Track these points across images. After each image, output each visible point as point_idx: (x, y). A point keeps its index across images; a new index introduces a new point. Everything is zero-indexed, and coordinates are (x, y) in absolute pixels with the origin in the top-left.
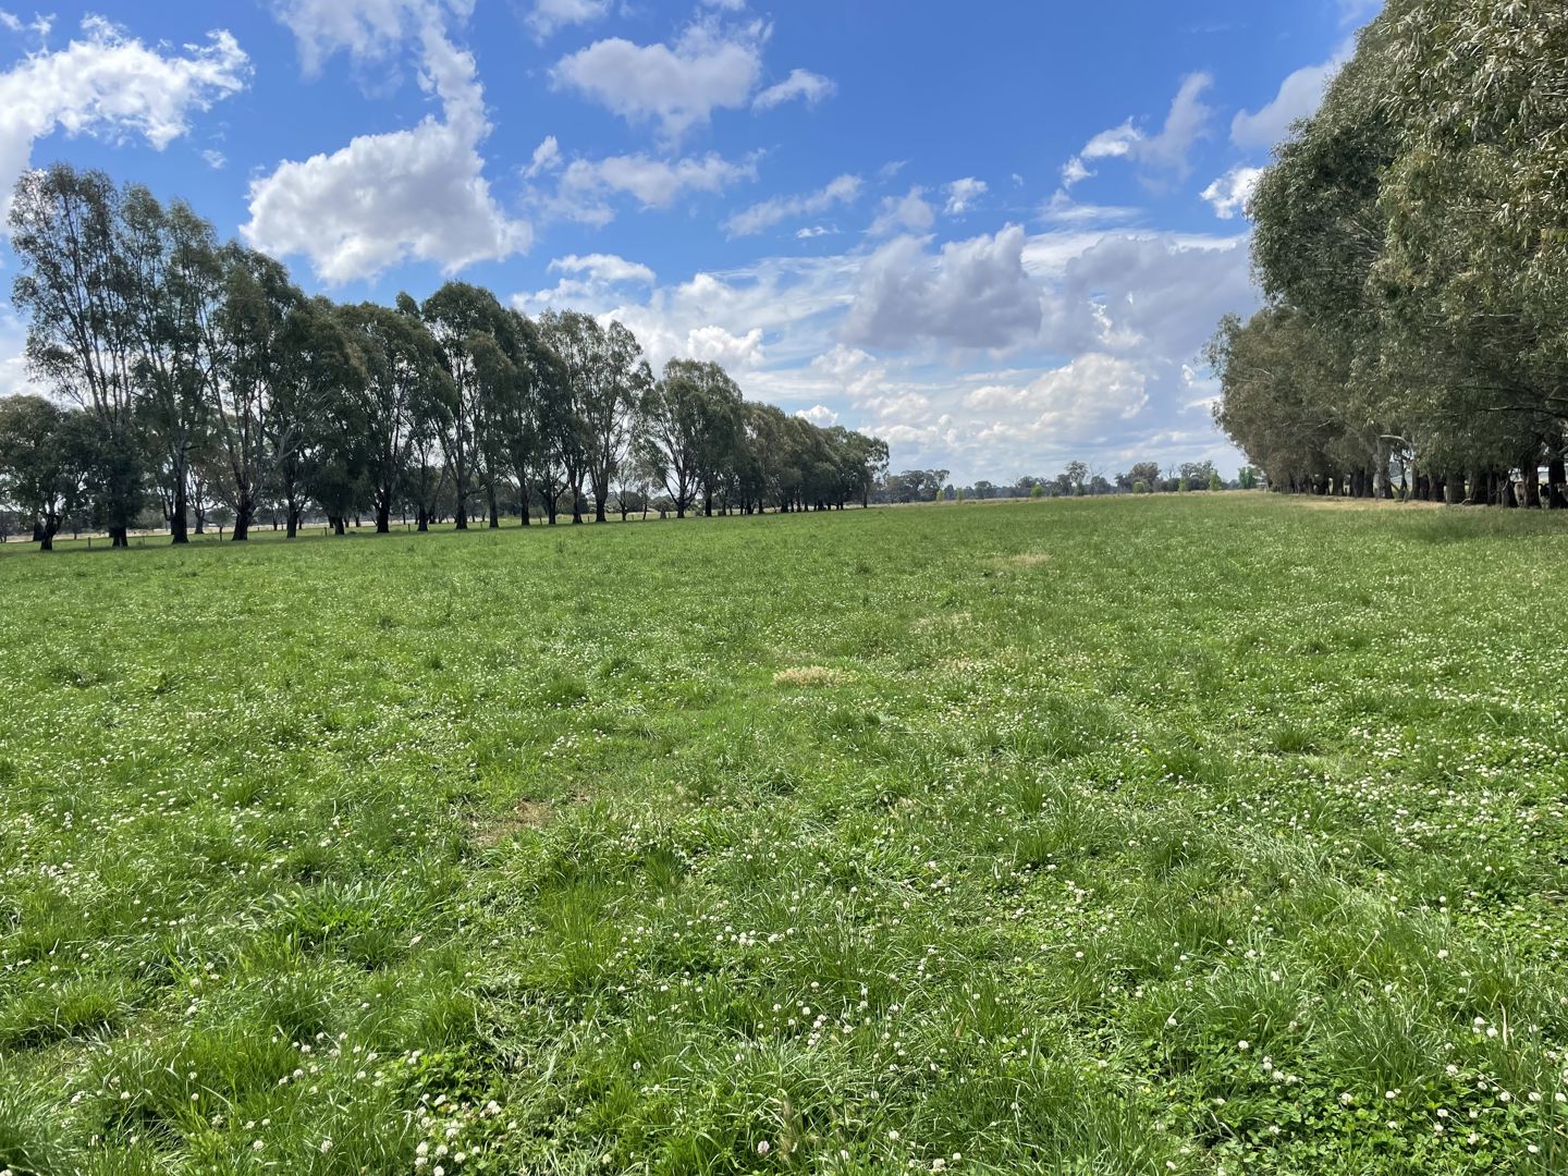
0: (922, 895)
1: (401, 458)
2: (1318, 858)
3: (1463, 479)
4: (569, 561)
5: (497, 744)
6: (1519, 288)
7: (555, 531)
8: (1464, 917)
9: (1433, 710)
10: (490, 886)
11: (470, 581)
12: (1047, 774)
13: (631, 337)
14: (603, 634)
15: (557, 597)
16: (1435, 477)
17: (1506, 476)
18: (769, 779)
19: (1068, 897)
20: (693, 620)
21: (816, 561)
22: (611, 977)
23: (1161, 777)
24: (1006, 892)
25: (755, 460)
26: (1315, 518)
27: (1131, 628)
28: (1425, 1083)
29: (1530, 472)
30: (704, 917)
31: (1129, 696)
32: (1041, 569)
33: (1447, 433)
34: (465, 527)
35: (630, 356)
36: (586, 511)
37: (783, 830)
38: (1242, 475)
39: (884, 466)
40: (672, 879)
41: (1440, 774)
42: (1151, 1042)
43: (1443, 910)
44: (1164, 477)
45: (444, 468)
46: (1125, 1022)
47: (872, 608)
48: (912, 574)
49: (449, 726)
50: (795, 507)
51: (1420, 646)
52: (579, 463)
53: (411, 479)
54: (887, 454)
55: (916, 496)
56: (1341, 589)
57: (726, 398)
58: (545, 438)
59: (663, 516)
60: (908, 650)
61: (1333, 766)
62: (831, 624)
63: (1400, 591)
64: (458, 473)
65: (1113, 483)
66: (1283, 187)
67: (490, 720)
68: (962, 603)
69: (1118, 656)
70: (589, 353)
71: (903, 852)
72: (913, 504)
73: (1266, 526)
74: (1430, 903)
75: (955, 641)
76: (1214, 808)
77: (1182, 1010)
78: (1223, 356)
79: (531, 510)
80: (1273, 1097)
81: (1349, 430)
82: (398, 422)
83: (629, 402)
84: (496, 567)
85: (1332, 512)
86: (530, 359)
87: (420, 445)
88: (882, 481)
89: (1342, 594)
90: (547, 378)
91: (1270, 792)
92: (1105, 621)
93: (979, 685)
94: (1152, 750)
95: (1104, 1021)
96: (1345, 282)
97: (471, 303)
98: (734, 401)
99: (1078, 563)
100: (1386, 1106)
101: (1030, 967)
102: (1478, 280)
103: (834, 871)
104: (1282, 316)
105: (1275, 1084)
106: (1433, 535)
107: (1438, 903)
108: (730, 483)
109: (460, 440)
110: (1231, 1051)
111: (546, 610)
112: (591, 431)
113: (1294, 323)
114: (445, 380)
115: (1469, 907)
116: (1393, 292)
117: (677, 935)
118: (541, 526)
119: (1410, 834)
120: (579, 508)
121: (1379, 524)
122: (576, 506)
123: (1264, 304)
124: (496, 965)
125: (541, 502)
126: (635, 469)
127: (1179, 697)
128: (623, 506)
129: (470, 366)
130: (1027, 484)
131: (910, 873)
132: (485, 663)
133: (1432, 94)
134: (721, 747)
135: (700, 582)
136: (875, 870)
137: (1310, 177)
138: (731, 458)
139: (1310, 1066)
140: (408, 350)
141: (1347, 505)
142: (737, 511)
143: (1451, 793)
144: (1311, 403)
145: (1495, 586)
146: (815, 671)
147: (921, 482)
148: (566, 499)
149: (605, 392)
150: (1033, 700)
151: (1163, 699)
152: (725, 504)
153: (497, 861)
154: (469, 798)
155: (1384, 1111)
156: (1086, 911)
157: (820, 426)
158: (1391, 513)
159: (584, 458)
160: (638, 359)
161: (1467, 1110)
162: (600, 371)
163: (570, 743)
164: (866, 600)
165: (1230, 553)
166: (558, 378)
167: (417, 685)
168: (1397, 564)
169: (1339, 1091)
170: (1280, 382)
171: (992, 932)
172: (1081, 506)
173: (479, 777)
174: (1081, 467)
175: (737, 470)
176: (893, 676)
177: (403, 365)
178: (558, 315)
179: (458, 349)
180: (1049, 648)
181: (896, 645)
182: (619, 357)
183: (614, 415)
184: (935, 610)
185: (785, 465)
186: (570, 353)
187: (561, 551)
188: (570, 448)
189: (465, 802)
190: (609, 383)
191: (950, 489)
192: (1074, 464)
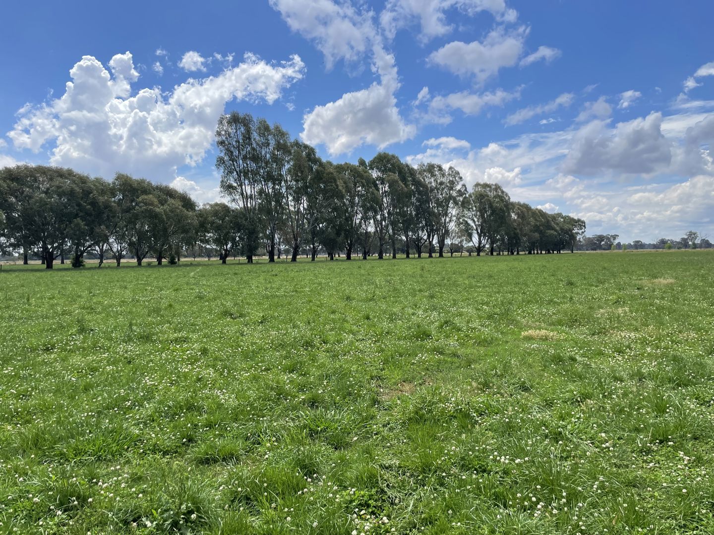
0: (597, 450)
1: (357, 228)
4: (426, 274)
5: (392, 355)
7: (420, 261)
10: (387, 419)
11: (383, 282)
12: (670, 394)
13: (458, 173)
14: (440, 308)
15: (420, 291)
18: (518, 383)
19: (679, 460)
20: (483, 304)
21: (545, 278)
22: (439, 468)
24: (644, 453)
25: (515, 229)
30: (484, 446)
32: (670, 287)
34: (382, 258)
35: (457, 182)
36: (435, 252)
37: (525, 409)
39: (583, 232)
40: (469, 426)
45: (374, 233)
47: (574, 303)
48: (597, 286)
49: (372, 345)
50: (536, 252)
52: (432, 230)
53: (361, 237)
54: (585, 226)
55: (600, 247)
57: (502, 200)
58: (418, 219)
59: (470, 255)
60: (593, 325)
62: (552, 310)
64: (380, 234)
67: (389, 344)
68: (624, 302)
70: (439, 181)
71: (588, 427)
72: (598, 251)
75: (619, 322)
79: (410, 251)
82: (357, 213)
83: (456, 203)
84: (394, 276)
86: (412, 185)
87: (365, 222)
88: (581, 240)
90: (420, 193)
92: (707, 316)
93: (632, 345)
97: (388, 161)
98: (507, 202)
99: (691, 285)
101: (656, 494)
103: (550, 432)
108: (503, 240)
109: (382, 220)
111: (415, 296)
112: (438, 216)
114: (376, 194)
117: (471, 453)
118: (414, 258)
120: (431, 250)
122: (430, 249)
124: (389, 455)
125: (416, 247)
126: (458, 233)
128: (451, 250)
129: (387, 188)
130: (663, 242)
131: (591, 438)
132: (388, 318)
134: (494, 366)
135: (486, 286)
136: (572, 434)
138: (504, 228)
140: (362, 182)
142: (506, 253)
146: (543, 332)
147: (603, 240)
148: (426, 247)
149: (445, 198)
150: (663, 355)
152: (500, 250)
153: (390, 408)
154: (379, 378)
156: (690, 468)
157: (549, 213)
159: (435, 228)
160: (461, 183)
162: (443, 189)
163: (424, 357)
164: (571, 298)
166: (424, 193)
167: (360, 326)
171: (635, 473)
172: (694, 254)
173: (384, 369)
174: (694, 234)
175: (507, 234)
176: (585, 337)
177: (360, 189)
178: (426, 165)
179: (382, 181)
180: (673, 328)
181: (587, 322)
182: (452, 183)
183: (449, 209)
184: (609, 305)
185: (531, 231)
186: (430, 181)
187: (423, 270)
188: (428, 224)
189: (378, 380)
190: (447, 194)
191: (619, 244)
192: (690, 232)
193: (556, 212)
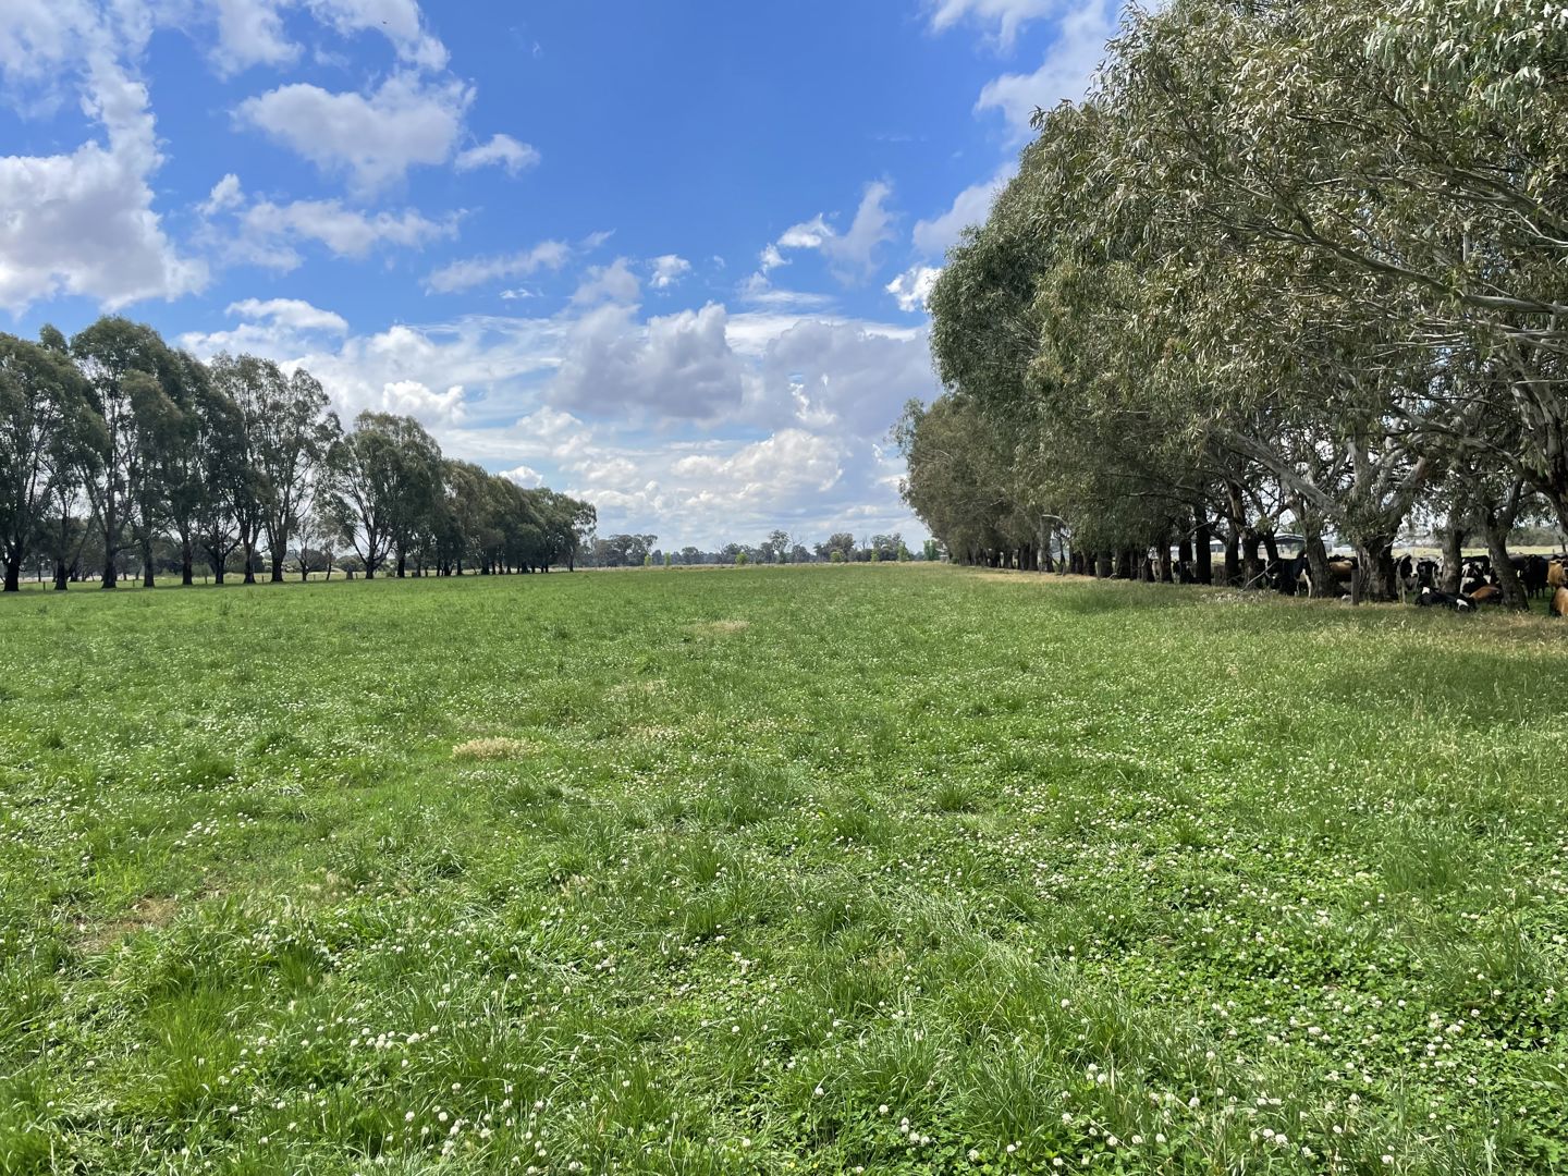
0: (587, 977)
1: (37, 508)
2: (967, 915)
3: (1110, 556)
4: (234, 623)
5: (118, 833)
6: (1148, 390)
7: (222, 590)
8: (1090, 965)
9: (1074, 767)
10: (91, 999)
11: (109, 647)
12: (724, 843)
13: (318, 386)
14: (261, 706)
15: (214, 665)
16: (1088, 554)
17: (1145, 553)
18: (434, 861)
19: (734, 968)
20: (370, 690)
21: (512, 626)
22: (219, 1096)
23: (833, 840)
24: (672, 968)
25: (453, 519)
26: (986, 590)
27: (817, 693)
28: (1045, 1132)
29: (1164, 551)
30: (340, 1020)
31: (811, 760)
32: (739, 635)
33: (1096, 515)
34: (114, 586)
35: (317, 406)
36: (261, 569)
37: (444, 918)
38: (927, 547)
39: (591, 530)
40: (309, 979)
41: (1077, 829)
42: (799, 1114)
43: (1072, 958)
44: (859, 547)
45: (90, 520)
46: (777, 1095)
47: (566, 674)
48: (612, 639)
49: (63, 813)
50: (497, 569)
51: (1066, 708)
52: (253, 517)
53: (50, 532)
54: (594, 517)
55: (624, 560)
56: (1004, 656)
57: (423, 454)
58: (214, 490)
59: (350, 577)
60: (599, 719)
61: (986, 824)
62: (521, 692)
63: (1052, 657)
64: (108, 526)
65: (812, 552)
66: (957, 286)
67: (113, 806)
68: (659, 669)
69: (803, 721)
70: (269, 401)
71: (571, 933)
72: (621, 568)
73: (945, 596)
74: (1061, 953)
75: (647, 708)
76: (877, 870)
77: (830, 1079)
78: (909, 438)
79: (195, 568)
80: (909, 1160)
81: (1017, 509)
82: (36, 467)
83: (314, 454)
84: (145, 632)
85: (1002, 584)
86: (199, 404)
87: (62, 493)
88: (589, 544)
89: (1004, 659)
90: (219, 425)
91: (930, 851)
92: (794, 686)
93: (668, 753)
94: (827, 814)
95: (757, 1096)
96: (1010, 375)
97: (131, 340)
98: (433, 458)
99: (774, 629)
100: (1009, 1158)
101: (689, 1046)
102: (1117, 381)
103: (492, 959)
104: (958, 404)
105: (911, 1147)
106: (1084, 606)
107: (1068, 952)
108: (426, 542)
109: (112, 489)
110: (873, 1116)
111: (198, 680)
112: (268, 484)
113: (969, 410)
114: (94, 423)
115: (1094, 954)
116: (1047, 388)
117: (305, 1042)
118: (206, 585)
119: (1049, 886)
120: (251, 566)
121: (1040, 594)
122: (248, 564)
123: (943, 391)
124: (90, 1090)
125: (213, 558)
126: (319, 526)
127: (855, 761)
128: (304, 566)
129: (126, 409)
130: (733, 550)
131: (576, 954)
132: (117, 740)
133: (1075, 214)
134: (384, 828)
135: (383, 648)
136: (539, 954)
137: (979, 279)
138: (429, 516)
139: (944, 1125)
140: (51, 388)
141: (1016, 577)
142: (433, 572)
143: (1085, 846)
144: (984, 484)
145: (1132, 653)
146: (499, 742)
147: (629, 547)
148: (237, 557)
149: (287, 443)
150: (719, 767)
151: (840, 761)
152: (420, 566)
153: (101, 970)
154: (79, 897)
155: (1007, 1165)
156: (750, 981)
157: (524, 486)
158: (1051, 585)
159: (260, 512)
160: (325, 410)
161: (1081, 1157)
162: (281, 421)
163: (208, 830)
164: (561, 666)
165: (912, 621)
166: (231, 428)
167: (29, 766)
168: (1052, 632)
169: (969, 1147)
170: (958, 463)
171: (653, 1012)
172: (782, 573)
173: (92, 872)
174: (783, 537)
175: (434, 530)
176: (582, 745)
177: (46, 404)
178: (234, 358)
179: (113, 390)
180: (739, 713)
181: (587, 714)
182: (303, 407)
183: (296, 468)
184: (631, 676)
185: (487, 526)
186: (247, 400)
187: (225, 614)
188: (243, 501)
189: (73, 902)
190: (292, 433)
191: (658, 554)
192: (777, 533)
193: (538, 486)
